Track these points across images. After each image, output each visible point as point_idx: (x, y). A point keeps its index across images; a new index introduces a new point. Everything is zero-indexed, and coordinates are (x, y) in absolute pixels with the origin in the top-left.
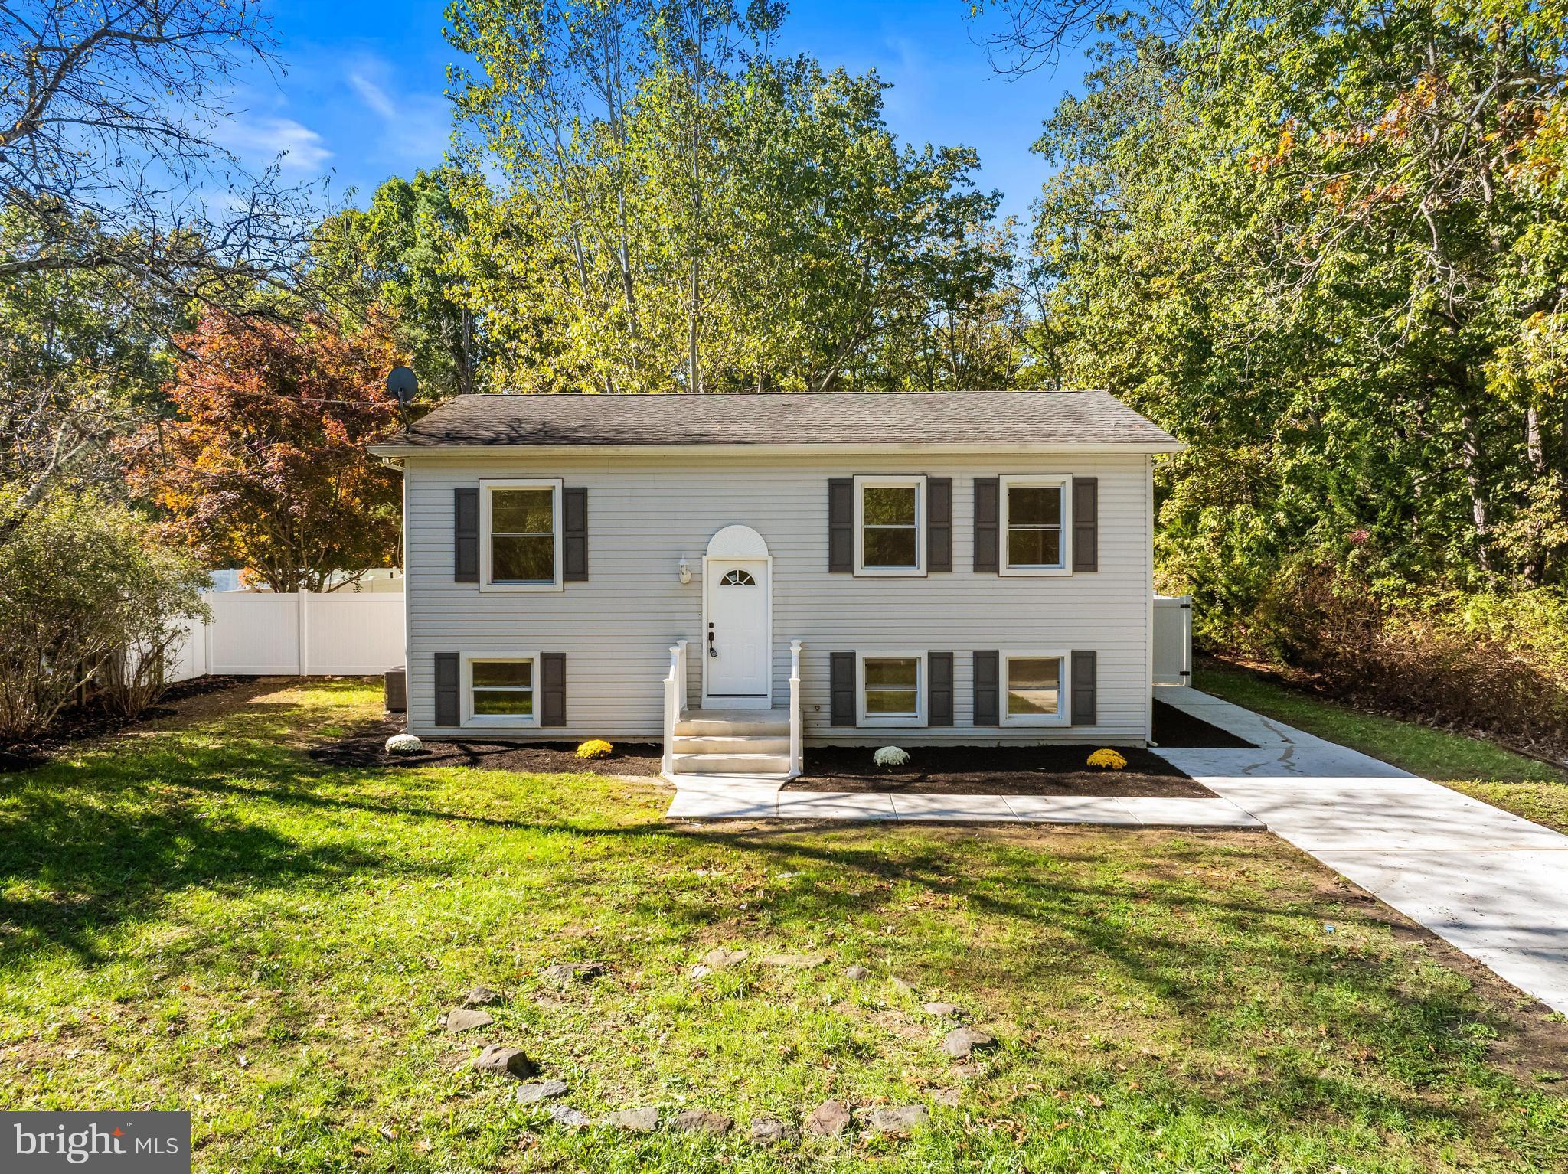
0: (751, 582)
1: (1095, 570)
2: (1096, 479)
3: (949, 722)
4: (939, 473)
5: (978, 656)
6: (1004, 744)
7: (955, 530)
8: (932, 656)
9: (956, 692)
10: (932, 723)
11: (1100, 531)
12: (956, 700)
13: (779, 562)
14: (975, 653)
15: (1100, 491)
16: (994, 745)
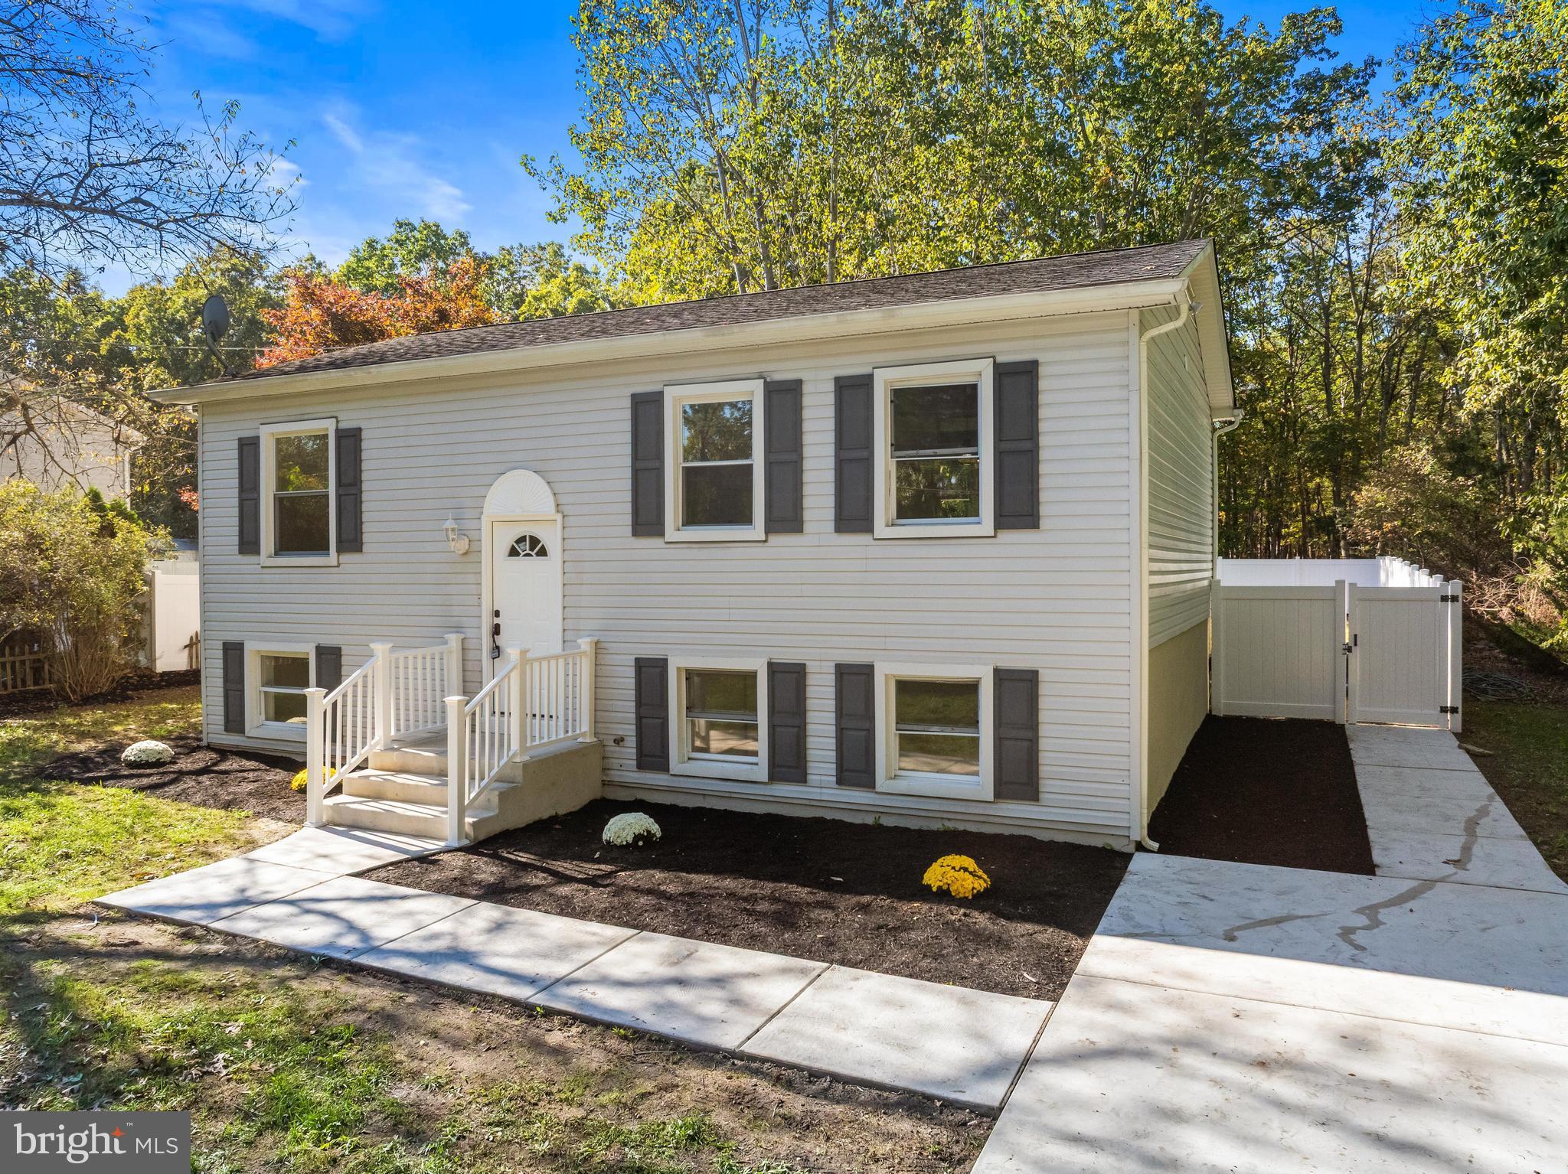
0: (543, 552)
1: (1035, 525)
2: (1035, 364)
3: (802, 779)
4: (784, 373)
5: (843, 672)
6: (887, 821)
7: (807, 464)
8: (774, 668)
9: (811, 729)
10: (774, 777)
11: (1044, 454)
12: (811, 742)
13: (570, 521)
14: (838, 667)
15: (1043, 384)
16: (869, 820)
